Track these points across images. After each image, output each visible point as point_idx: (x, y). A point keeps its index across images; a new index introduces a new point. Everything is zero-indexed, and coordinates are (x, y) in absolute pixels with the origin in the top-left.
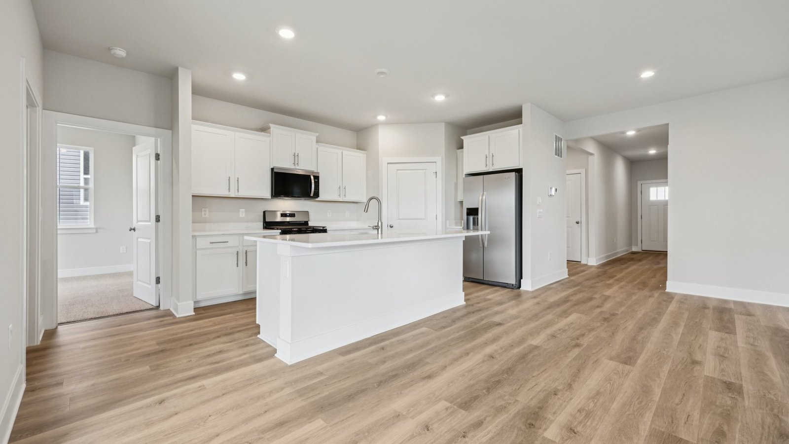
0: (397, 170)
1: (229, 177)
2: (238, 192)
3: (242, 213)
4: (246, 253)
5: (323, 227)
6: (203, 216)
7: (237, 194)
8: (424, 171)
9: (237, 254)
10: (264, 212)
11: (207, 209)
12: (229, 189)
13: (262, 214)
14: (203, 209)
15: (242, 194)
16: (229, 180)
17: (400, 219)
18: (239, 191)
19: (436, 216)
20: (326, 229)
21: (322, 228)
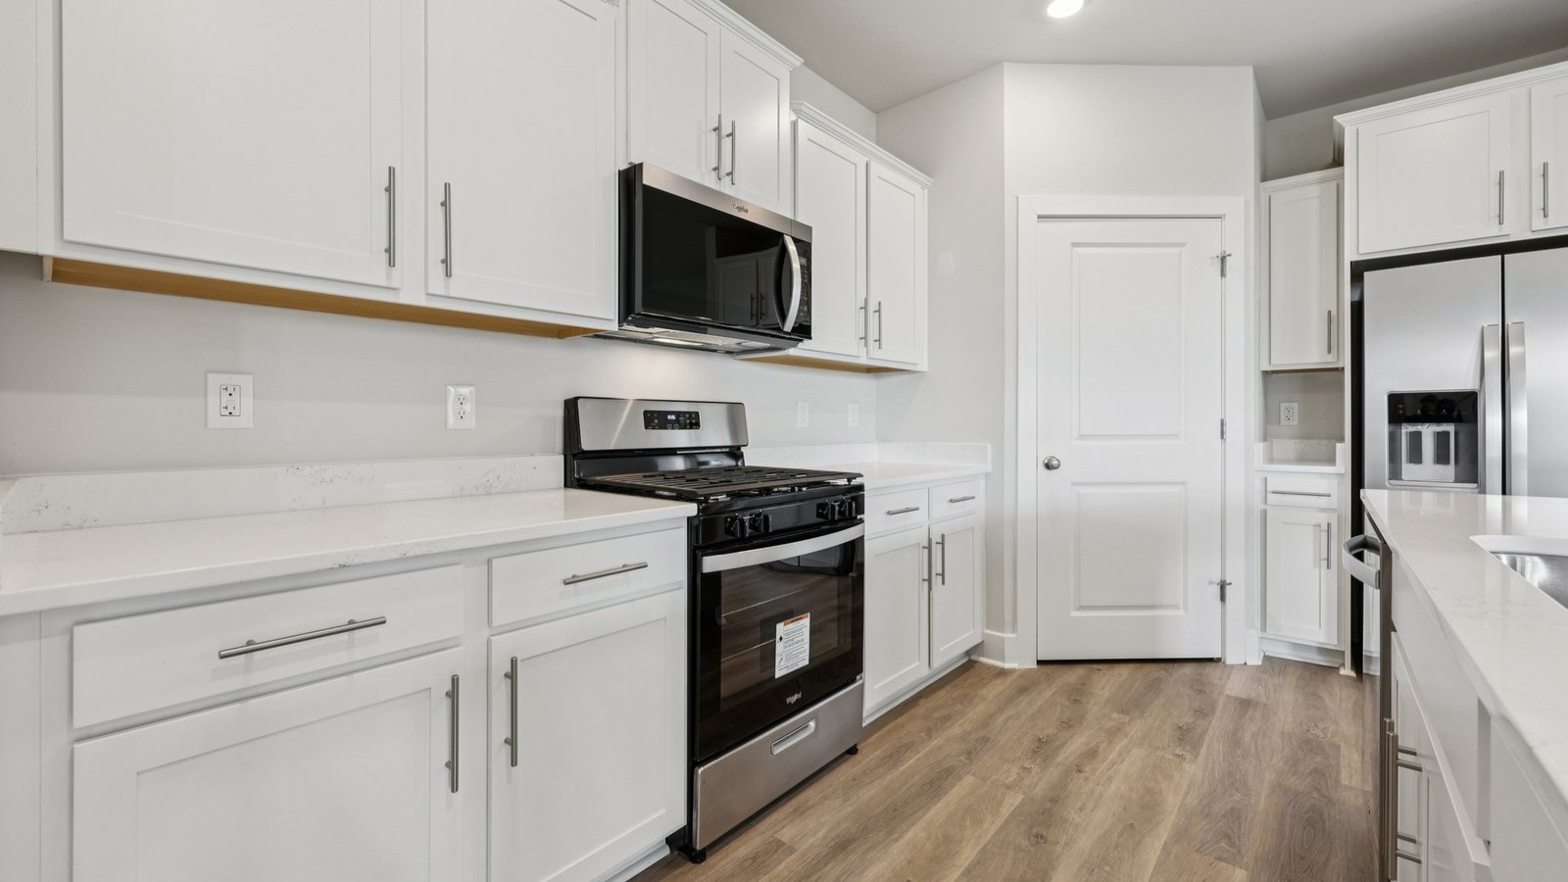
0: (1075, 245)
1: (391, 171)
2: (448, 274)
3: (461, 407)
4: (512, 676)
5: (851, 477)
6: (216, 421)
7: (437, 284)
8: (1177, 250)
9: (453, 695)
10: (571, 407)
11: (246, 382)
12: (390, 251)
13: (560, 413)
14: (215, 381)
15: (467, 292)
16: (390, 190)
17: (1081, 437)
18: (455, 270)
19: (1222, 424)
20: (861, 488)
21: (843, 482)
